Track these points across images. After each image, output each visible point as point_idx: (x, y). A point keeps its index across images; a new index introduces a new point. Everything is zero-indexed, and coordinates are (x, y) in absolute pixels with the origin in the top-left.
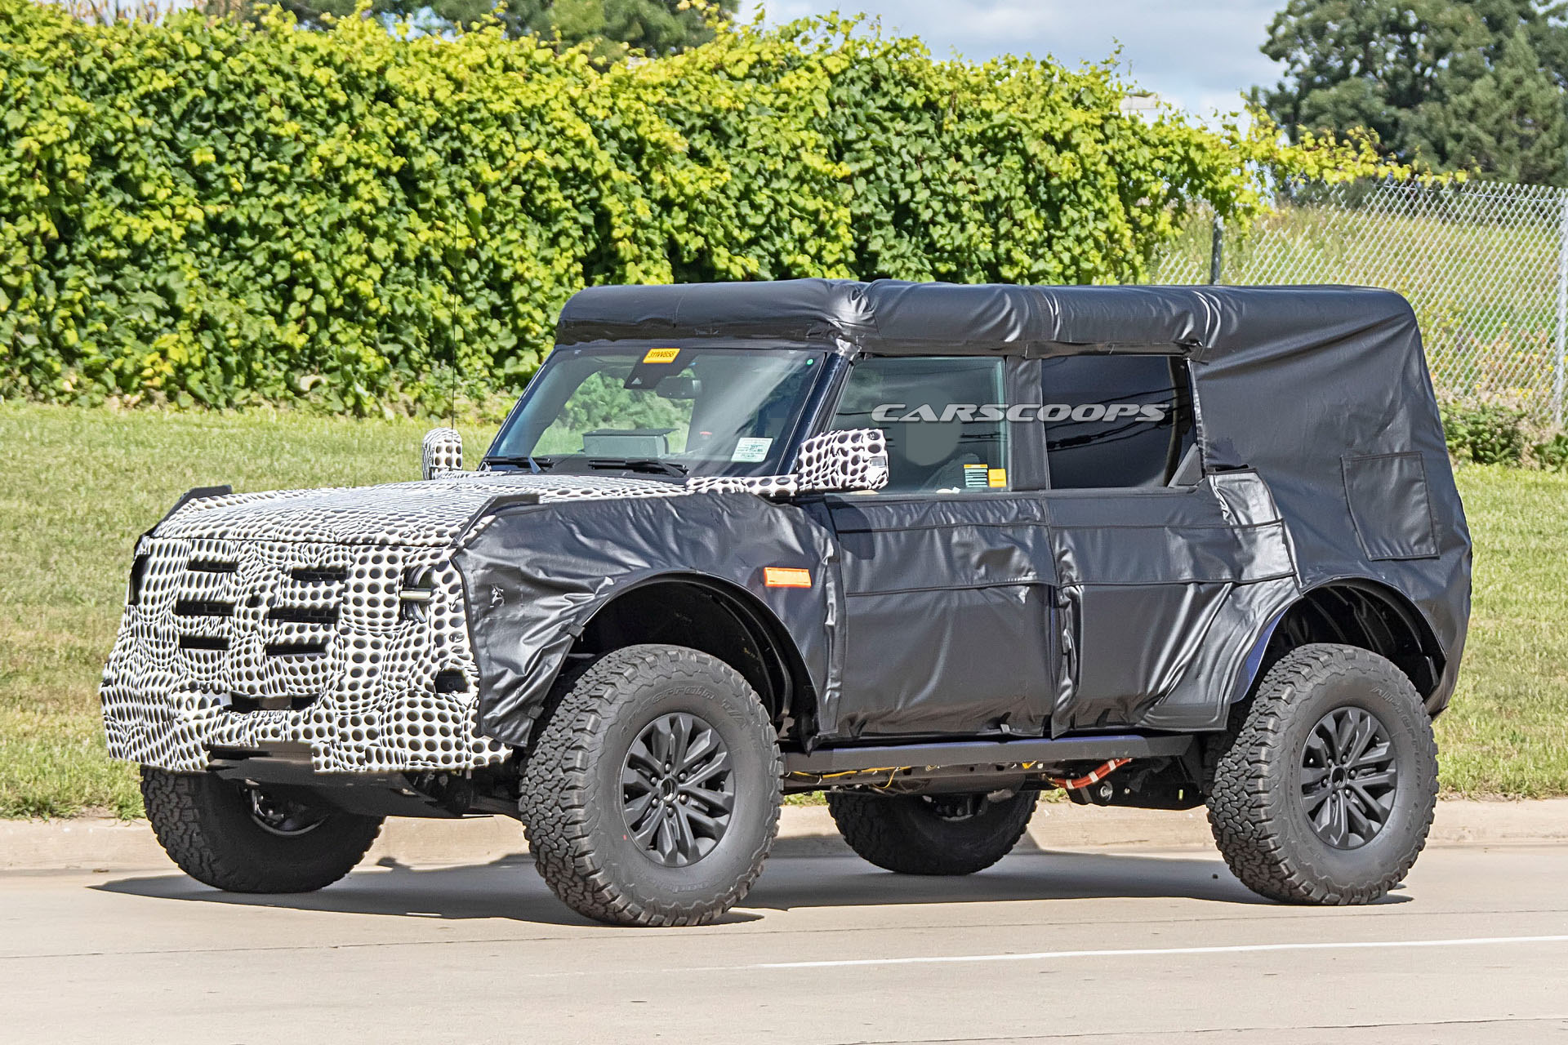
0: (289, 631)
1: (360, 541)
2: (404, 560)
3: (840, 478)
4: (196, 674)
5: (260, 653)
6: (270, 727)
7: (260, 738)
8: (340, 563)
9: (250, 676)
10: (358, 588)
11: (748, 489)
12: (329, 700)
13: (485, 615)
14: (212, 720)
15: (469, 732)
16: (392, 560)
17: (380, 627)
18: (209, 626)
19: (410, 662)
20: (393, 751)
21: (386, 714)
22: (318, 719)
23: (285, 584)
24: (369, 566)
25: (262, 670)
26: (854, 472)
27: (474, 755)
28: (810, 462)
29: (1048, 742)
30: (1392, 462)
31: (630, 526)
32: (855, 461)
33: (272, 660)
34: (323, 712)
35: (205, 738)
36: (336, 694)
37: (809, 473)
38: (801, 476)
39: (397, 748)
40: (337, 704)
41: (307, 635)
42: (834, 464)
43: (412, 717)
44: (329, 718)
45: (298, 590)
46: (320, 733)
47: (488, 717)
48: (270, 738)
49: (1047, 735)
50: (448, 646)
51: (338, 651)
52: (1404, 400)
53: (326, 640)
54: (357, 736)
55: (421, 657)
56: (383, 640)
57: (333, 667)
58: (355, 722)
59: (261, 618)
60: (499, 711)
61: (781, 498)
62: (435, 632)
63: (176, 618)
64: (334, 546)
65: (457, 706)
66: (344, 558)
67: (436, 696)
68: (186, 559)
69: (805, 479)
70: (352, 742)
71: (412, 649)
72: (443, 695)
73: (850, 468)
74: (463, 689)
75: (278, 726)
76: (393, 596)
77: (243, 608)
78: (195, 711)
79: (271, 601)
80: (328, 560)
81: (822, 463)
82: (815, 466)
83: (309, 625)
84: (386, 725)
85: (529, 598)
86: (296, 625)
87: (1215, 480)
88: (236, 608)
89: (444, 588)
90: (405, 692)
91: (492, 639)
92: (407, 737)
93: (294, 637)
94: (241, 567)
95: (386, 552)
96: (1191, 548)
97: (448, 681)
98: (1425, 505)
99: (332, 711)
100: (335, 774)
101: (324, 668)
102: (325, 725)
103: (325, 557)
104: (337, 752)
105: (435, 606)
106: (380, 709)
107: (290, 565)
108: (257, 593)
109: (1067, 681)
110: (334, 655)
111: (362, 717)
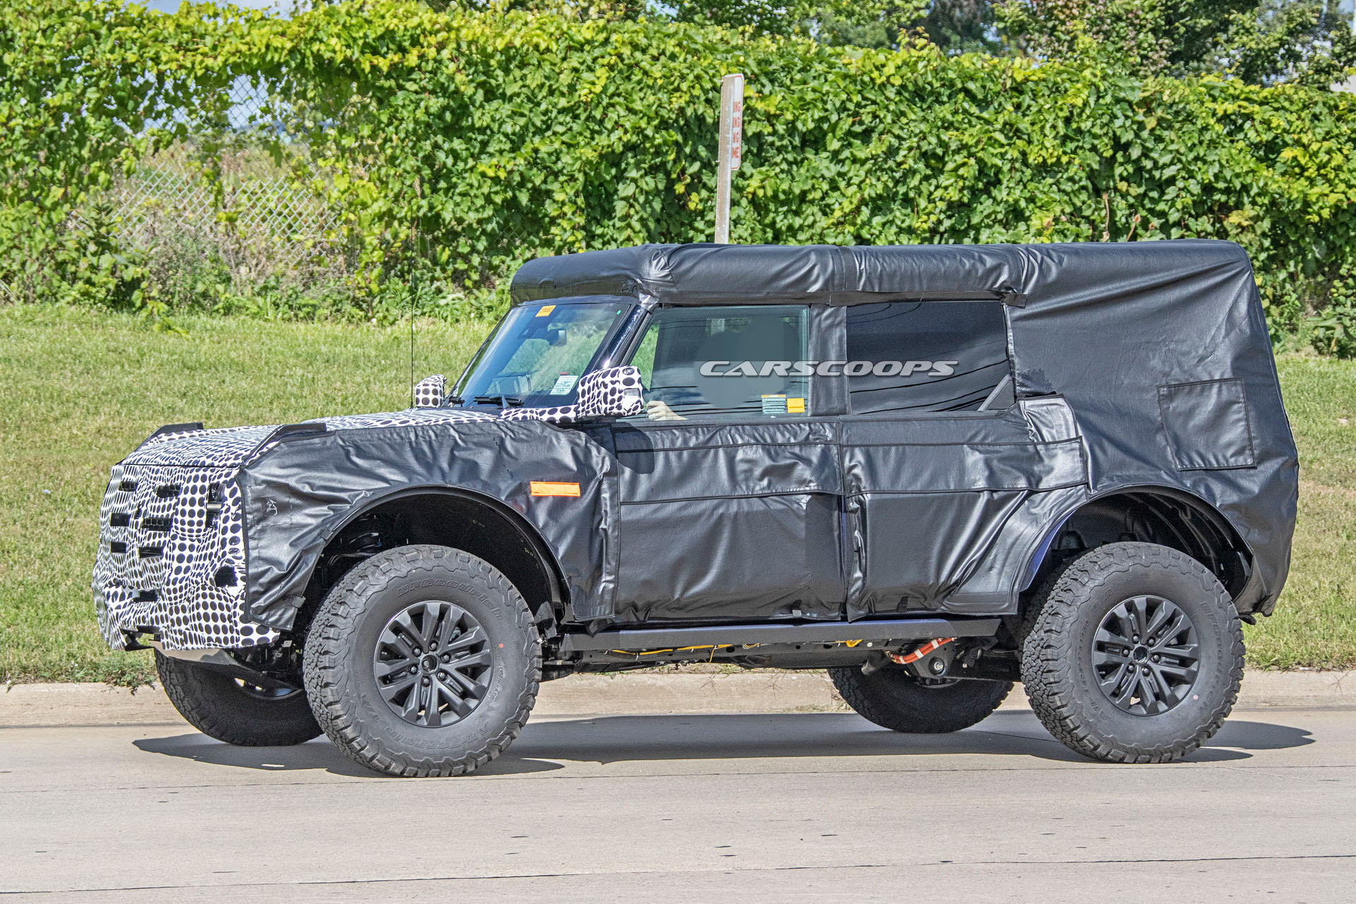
0: (150, 537)
1: (190, 464)
2: (210, 479)
3: (603, 406)
4: (117, 572)
5: (137, 555)
6: (142, 615)
8: (179, 482)
9: (137, 574)
10: (184, 502)
12: (164, 593)
13: (259, 521)
14: (125, 610)
15: (237, 619)
16: (204, 479)
17: (194, 534)
18: (121, 534)
19: (206, 562)
20: (197, 634)
21: (192, 604)
22: (160, 608)
23: (153, 500)
24: (192, 484)
25: (140, 569)
26: (612, 401)
27: (242, 638)
29: (846, 624)
30: (1211, 388)
31: (408, 448)
32: (613, 392)
33: (143, 562)
34: (162, 602)
35: (120, 623)
36: (167, 588)
37: (583, 403)
38: (579, 406)
39: (199, 632)
40: (168, 596)
41: (157, 541)
42: (599, 395)
43: (205, 606)
44: (165, 608)
45: (158, 504)
46: (162, 620)
47: (253, 606)
49: (844, 619)
50: (229, 548)
51: (169, 553)
52: (1227, 335)
53: (165, 544)
54: (179, 622)
55: (213, 558)
56: (195, 544)
57: (166, 566)
58: (177, 610)
59: (139, 527)
60: (261, 602)
61: (565, 425)
62: (222, 537)
63: (111, 528)
65: (230, 597)
66: (182, 478)
67: (217, 589)
68: (120, 481)
69: (581, 408)
70: (177, 627)
71: (209, 551)
72: (221, 588)
73: (610, 398)
74: (233, 583)
75: (145, 614)
76: (203, 508)
78: (117, 602)
79: (145, 514)
80: (174, 480)
81: (591, 395)
82: (587, 397)
83: (158, 532)
84: (192, 613)
85: (297, 508)
86: (153, 532)
87: (1027, 405)
88: (131, 520)
89: (230, 501)
90: (200, 586)
91: (262, 543)
92: (204, 623)
93: (151, 542)
94: (138, 486)
95: (202, 473)
96: (988, 463)
97: (225, 577)
98: (1243, 423)
99: (166, 602)
100: (172, 653)
101: (162, 567)
102: (164, 613)
104: (171, 635)
105: (223, 516)
106: (188, 600)
107: (158, 484)
108: (141, 507)
109: (858, 574)
110: (167, 557)
111: (180, 606)
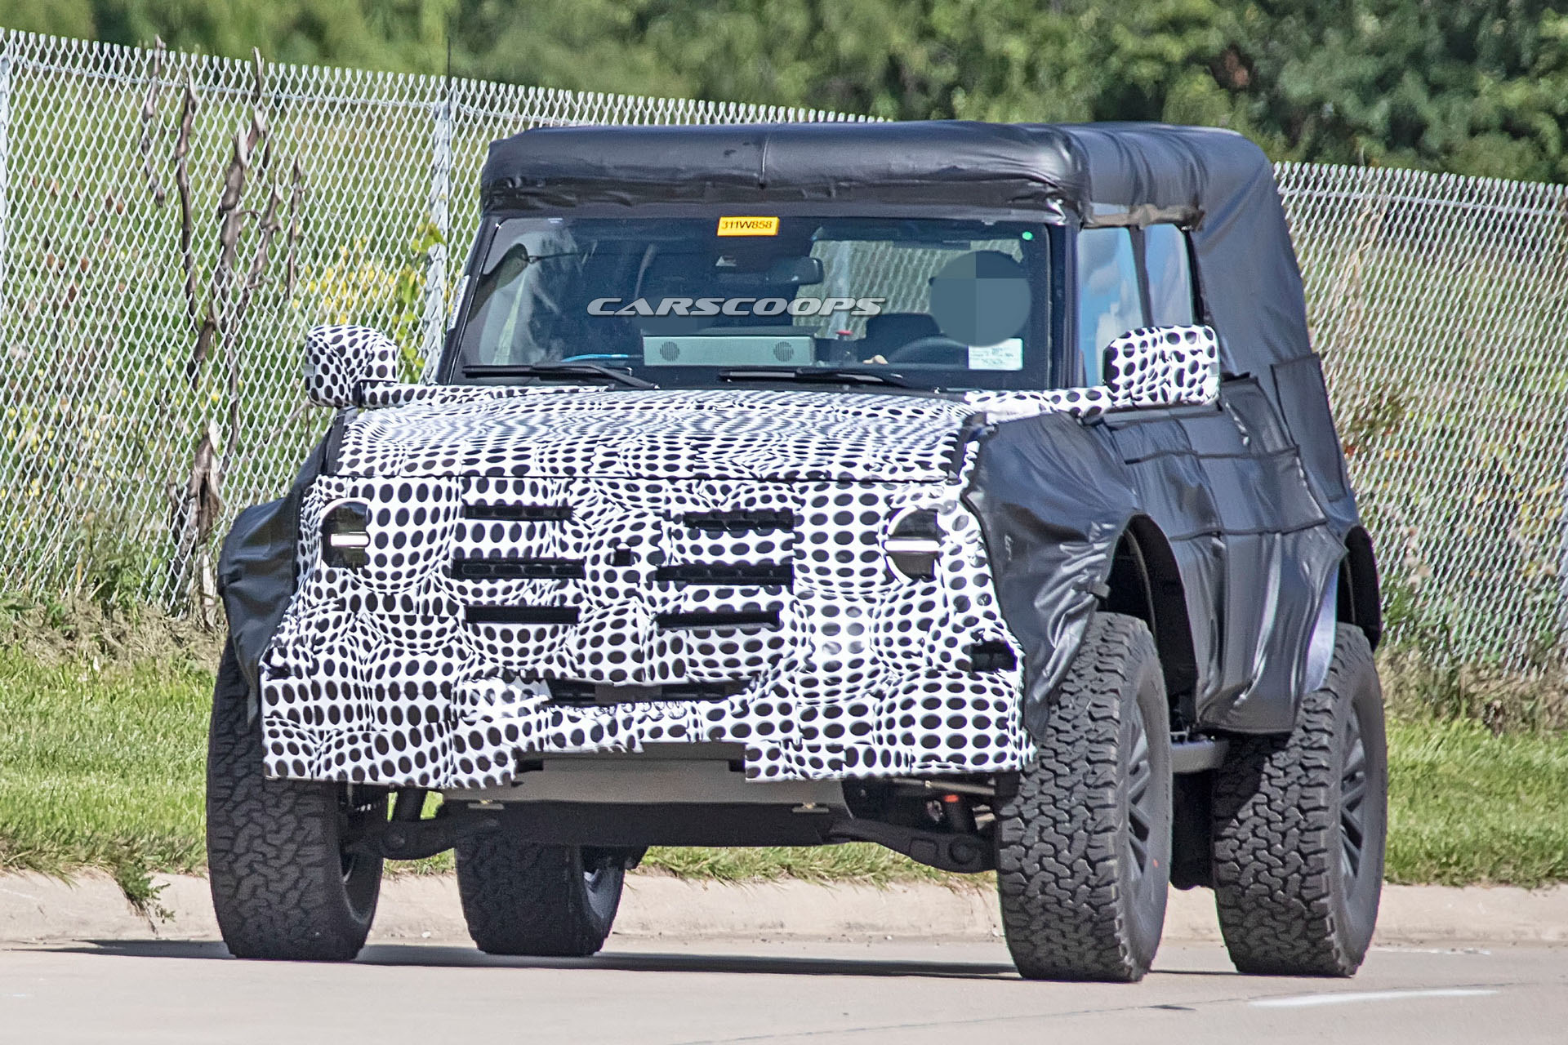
0: (703, 595)
1: (802, 476)
2: (888, 501)
3: (1173, 391)
4: (500, 657)
5: (645, 625)
6: (666, 724)
7: (647, 738)
8: (776, 506)
9: (617, 657)
10: (819, 538)
11: (1056, 407)
12: (788, 686)
13: (1005, 570)
14: (533, 718)
15: (1016, 723)
16: (869, 500)
17: (857, 590)
18: (541, 593)
19: (914, 634)
20: (893, 750)
21: (887, 702)
22: (764, 710)
23: (678, 535)
24: (831, 510)
25: (645, 648)
26: (1191, 383)
27: (1019, 753)
28: (1130, 369)
32: (1194, 368)
33: (668, 637)
34: (774, 700)
35: (522, 742)
36: (799, 677)
37: (1129, 385)
38: (1115, 388)
39: (900, 747)
40: (801, 690)
41: (737, 602)
42: (1165, 372)
43: (932, 704)
44: (785, 709)
45: (704, 541)
46: (765, 729)
47: (1029, 701)
48: (666, 738)
50: (976, 610)
51: (799, 621)
53: (777, 607)
54: (835, 731)
55: (934, 627)
56: (864, 606)
57: (794, 642)
58: (833, 712)
59: (643, 580)
60: (1036, 696)
61: (1091, 418)
62: (952, 594)
63: (455, 583)
64: (755, 485)
65: (1005, 689)
66: (782, 498)
67: (972, 677)
68: (456, 504)
69: (1121, 392)
70: (822, 740)
71: (915, 616)
72: (984, 675)
73: (1187, 377)
74: (1011, 666)
75: (683, 722)
76: (874, 547)
77: (602, 568)
78: (500, 705)
79: (653, 558)
80: (751, 502)
81: (1147, 371)
82: (1136, 376)
83: (737, 588)
84: (885, 717)
85: (1033, 548)
86: (712, 589)
88: (589, 568)
89: (957, 537)
90: (922, 671)
91: (1016, 602)
92: (918, 731)
93: (712, 604)
94: (581, 510)
95: (856, 491)
97: (988, 656)
99: (790, 700)
100: (786, 782)
101: (776, 643)
102: (776, 718)
103: (743, 498)
104: (793, 753)
105: (947, 560)
106: (880, 695)
107: (676, 509)
108: (623, 546)
110: (794, 626)
111: (845, 706)
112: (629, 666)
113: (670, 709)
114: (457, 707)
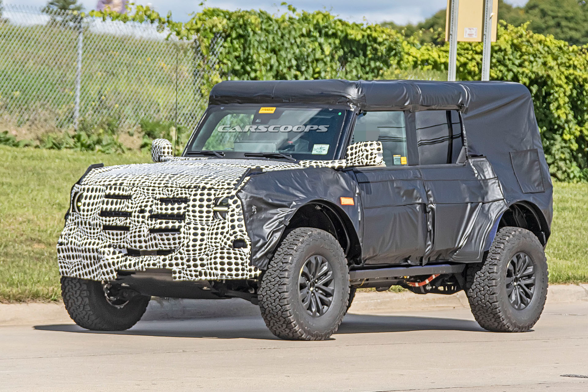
0: (161, 223)
1: (192, 187)
2: (215, 195)
3: (365, 161)
4: (112, 241)
5: (146, 232)
6: (151, 262)
7: (147, 267)
8: (184, 196)
9: (140, 242)
10: (194, 206)
11: (327, 165)
12: (182, 251)
13: (250, 217)
14: (120, 260)
15: (247, 264)
16: (209, 194)
17: (204, 222)
18: (120, 221)
19: (219, 236)
20: (212, 272)
21: (210, 257)
22: (176, 259)
23: (157, 204)
24: (198, 197)
25: (147, 239)
26: (371, 159)
27: (249, 273)
28: (352, 154)
29: (421, 267)
30: (527, 154)
31: (294, 181)
32: (371, 154)
33: (152, 235)
34: (179, 256)
35: (116, 267)
36: (185, 249)
37: (352, 159)
38: (348, 160)
39: (214, 271)
40: (186, 253)
41: (170, 225)
42: (362, 156)
43: (222, 258)
44: (182, 259)
45: (164, 206)
46: (177, 265)
47: (254, 258)
48: (151, 267)
49: (421, 265)
50: (237, 229)
51: (186, 231)
52: (529, 127)
53: (180, 227)
54: (195, 266)
55: (225, 234)
56: (206, 227)
57: (184, 238)
58: (195, 260)
59: (146, 218)
60: (258, 255)
61: (340, 169)
62: (231, 224)
63: (101, 218)
64: (180, 189)
65: (243, 254)
66: (186, 194)
67: (233, 250)
68: (103, 194)
69: (350, 161)
70: (192, 268)
71: (220, 231)
72: (237, 249)
73: (369, 157)
74: (245, 246)
75: (156, 262)
76: (210, 209)
77: (137, 214)
78: (111, 256)
79: (150, 211)
80: (177, 195)
81: (357, 155)
82: (354, 156)
83: (171, 221)
84: (209, 261)
85: (266, 210)
86: (164, 221)
87: (471, 161)
88: (133, 214)
89: (234, 206)
90: (219, 248)
91: (254, 226)
92: (219, 266)
93: (164, 226)
94: (133, 197)
95: (206, 192)
96: (468, 188)
97: (238, 243)
98: (539, 171)
99: (183, 256)
100: (183, 281)
101: (179, 238)
102: (180, 261)
103: (176, 193)
104: (185, 272)
105: (230, 213)
106: (207, 255)
107: (158, 196)
108: (143, 208)
109: (429, 243)
110: (184, 233)
111: (198, 258)
112: (143, 244)
113: (154, 257)
114: (100, 256)
